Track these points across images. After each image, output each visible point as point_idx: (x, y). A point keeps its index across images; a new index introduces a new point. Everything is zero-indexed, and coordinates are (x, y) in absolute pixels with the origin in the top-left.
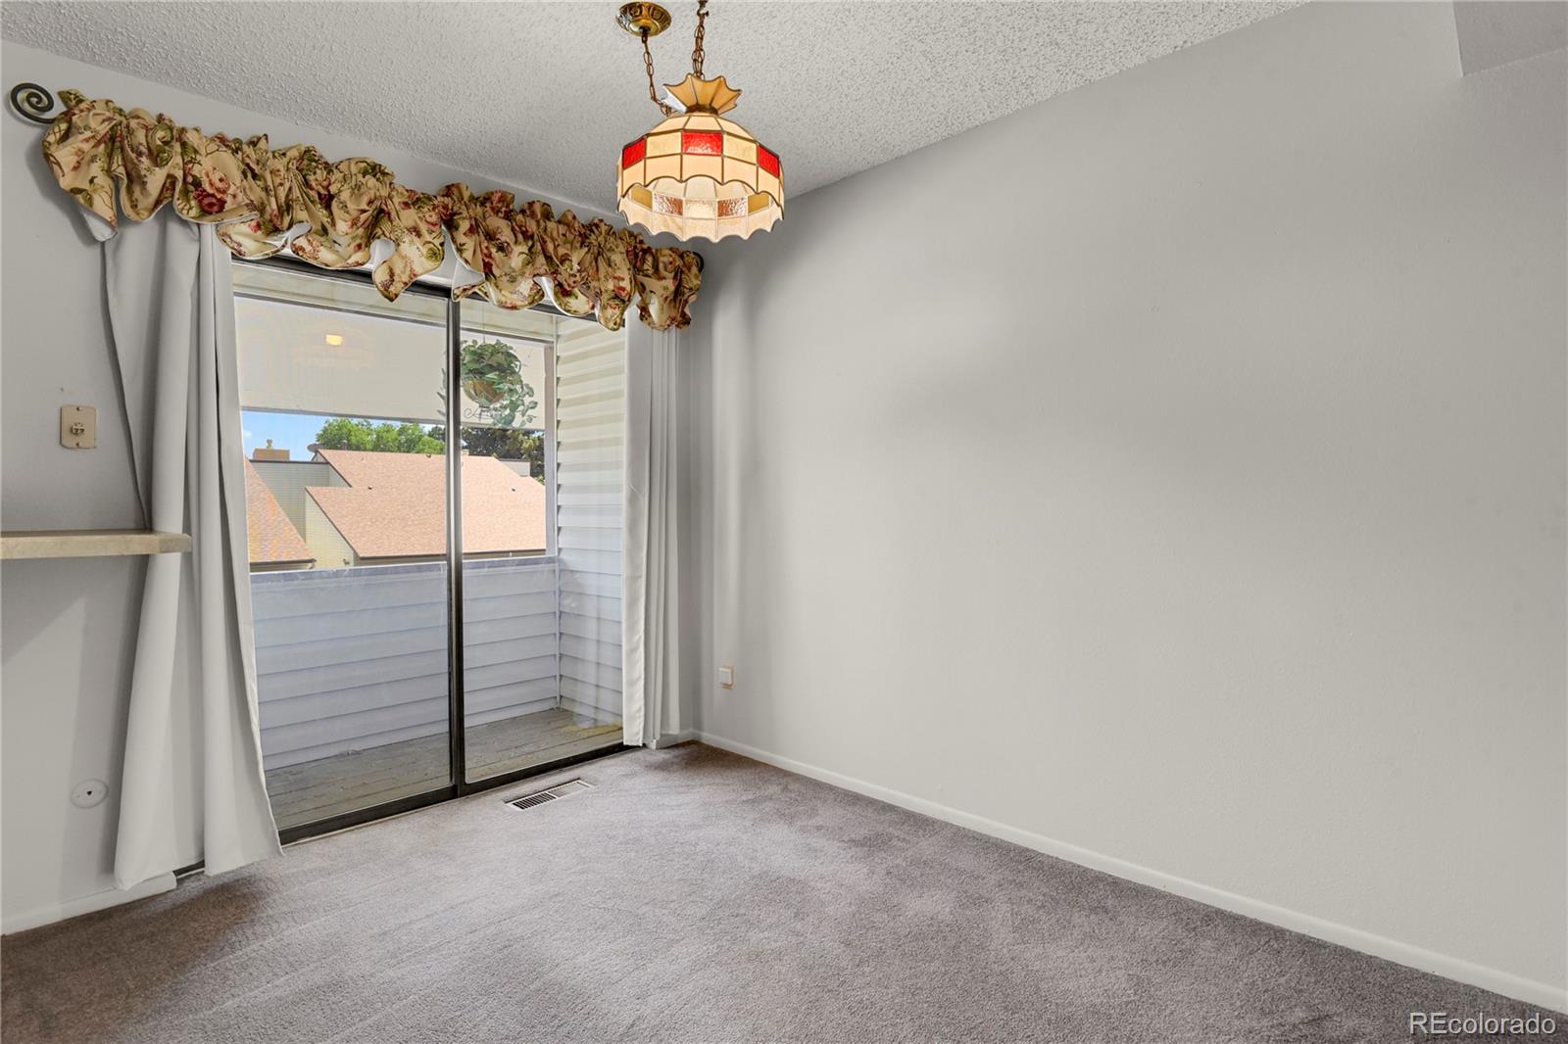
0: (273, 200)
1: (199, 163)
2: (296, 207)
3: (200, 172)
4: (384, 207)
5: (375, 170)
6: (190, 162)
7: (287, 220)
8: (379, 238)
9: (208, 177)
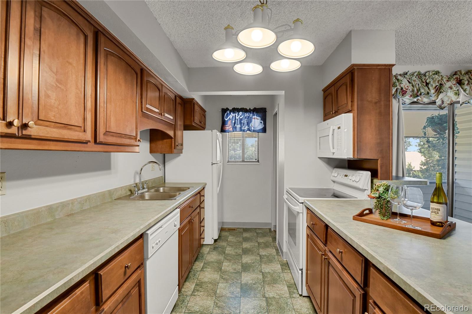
0: (415, 88)
1: (402, 84)
2: (421, 89)
3: (403, 86)
4: (441, 83)
5: (437, 73)
6: (400, 84)
7: (419, 93)
8: (443, 92)
9: (404, 86)
